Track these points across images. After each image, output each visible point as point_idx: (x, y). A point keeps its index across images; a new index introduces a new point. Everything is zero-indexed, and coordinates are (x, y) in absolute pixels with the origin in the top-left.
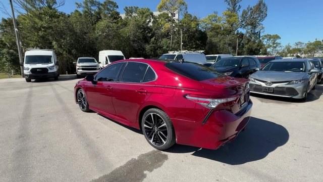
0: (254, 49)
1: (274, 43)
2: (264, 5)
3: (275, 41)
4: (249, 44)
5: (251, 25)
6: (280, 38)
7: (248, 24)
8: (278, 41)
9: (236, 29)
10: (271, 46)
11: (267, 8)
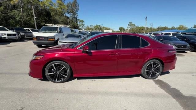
0: (76, 26)
1: (82, 24)
2: (77, 3)
3: (82, 23)
4: (73, 23)
5: (72, 13)
6: (84, 22)
7: (70, 12)
8: (83, 23)
9: (65, 13)
10: (81, 26)
11: (78, 5)
